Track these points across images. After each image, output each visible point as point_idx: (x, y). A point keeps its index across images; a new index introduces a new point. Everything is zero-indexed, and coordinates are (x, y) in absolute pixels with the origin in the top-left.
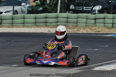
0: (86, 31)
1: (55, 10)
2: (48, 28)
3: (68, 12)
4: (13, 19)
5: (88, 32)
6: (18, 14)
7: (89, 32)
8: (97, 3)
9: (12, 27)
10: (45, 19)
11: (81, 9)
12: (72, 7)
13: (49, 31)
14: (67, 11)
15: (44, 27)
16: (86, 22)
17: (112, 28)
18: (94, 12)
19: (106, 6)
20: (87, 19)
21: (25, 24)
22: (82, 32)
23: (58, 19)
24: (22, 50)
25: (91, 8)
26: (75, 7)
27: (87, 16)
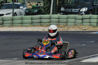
0: (75, 30)
1: (48, 12)
2: (42, 27)
3: (59, 13)
4: (13, 20)
5: (76, 30)
6: (17, 16)
8: (83, 6)
9: (12, 26)
10: (40, 19)
11: (70, 11)
12: (62, 9)
13: (43, 30)
15: (39, 27)
16: (74, 22)
17: (96, 27)
18: (81, 14)
19: (91, 8)
20: (75, 19)
21: (23, 24)
22: (71, 30)
23: (51, 19)
24: (21, 46)
25: (79, 9)
26: (65, 9)
27: (75, 17)
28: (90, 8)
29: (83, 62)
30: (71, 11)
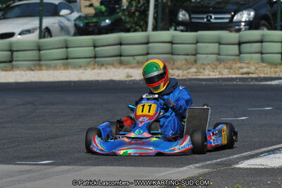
0: (219, 74)
1: (142, 23)
2: (126, 68)
3: (173, 28)
4: (39, 50)
5: (223, 76)
6: (51, 36)
7: (226, 76)
8: (243, 4)
9: (37, 68)
10: (119, 46)
11: (205, 20)
12: (183, 15)
13: (128, 76)
14: (171, 26)
15: (115, 67)
16: (216, 51)
17: (280, 64)
18: (237, 27)
19: (266, 11)
20: (220, 44)
21: (69, 60)
22: (209, 75)
23: (150, 45)
24: (62, 125)
25: (229, 16)
26: (190, 16)
27: (219, 38)
28: (263, 11)
29: (241, 168)
30: (208, 20)
